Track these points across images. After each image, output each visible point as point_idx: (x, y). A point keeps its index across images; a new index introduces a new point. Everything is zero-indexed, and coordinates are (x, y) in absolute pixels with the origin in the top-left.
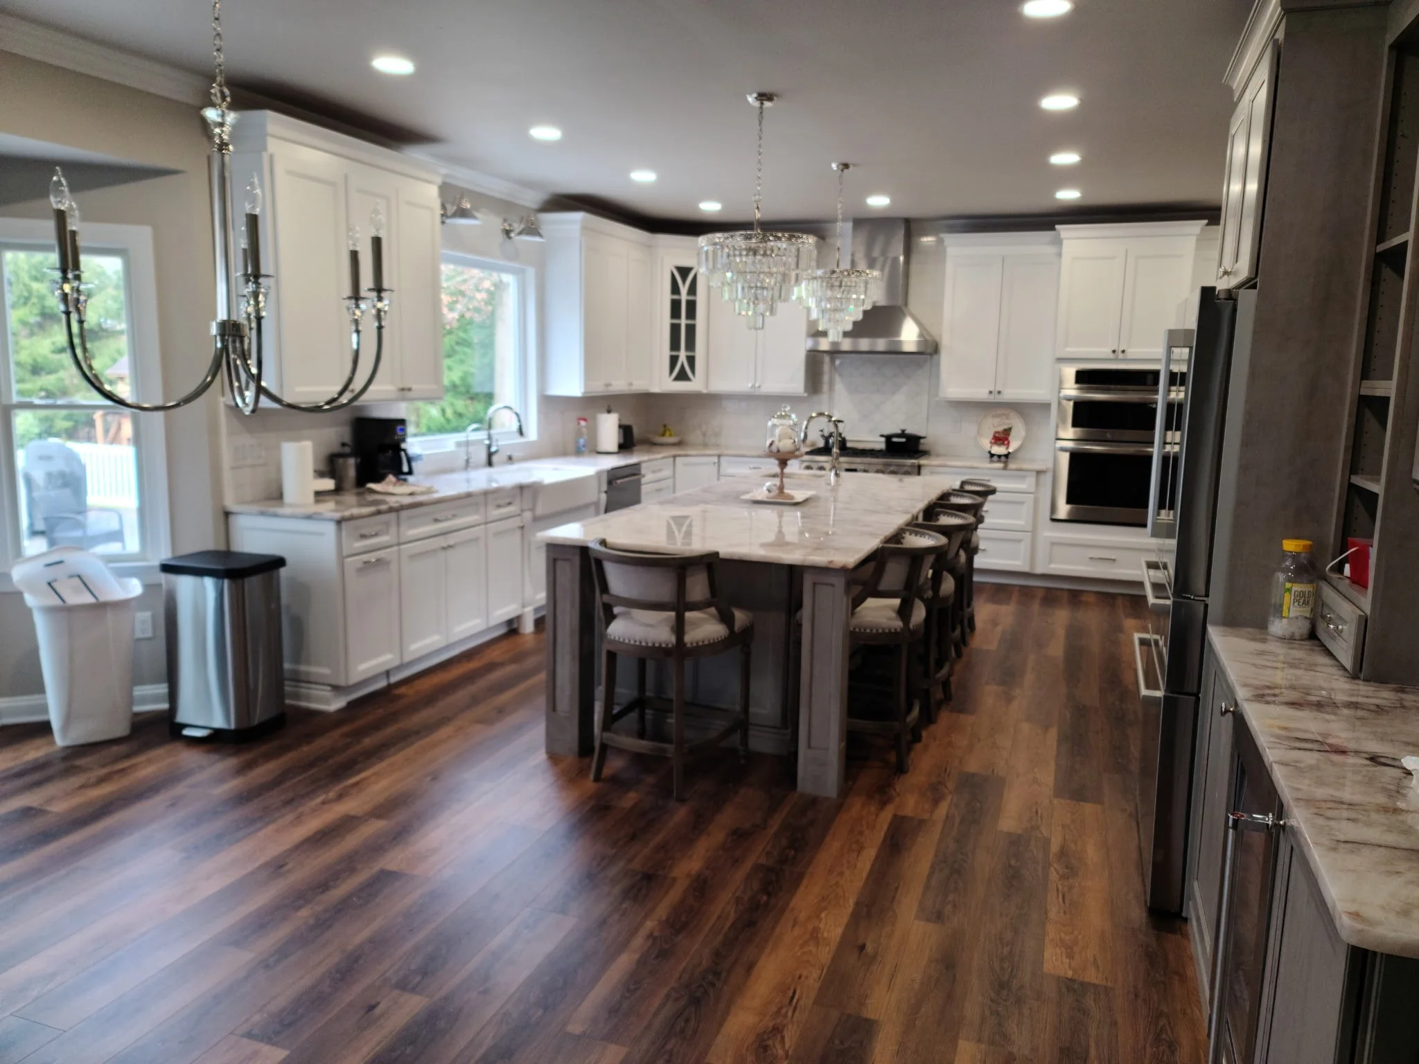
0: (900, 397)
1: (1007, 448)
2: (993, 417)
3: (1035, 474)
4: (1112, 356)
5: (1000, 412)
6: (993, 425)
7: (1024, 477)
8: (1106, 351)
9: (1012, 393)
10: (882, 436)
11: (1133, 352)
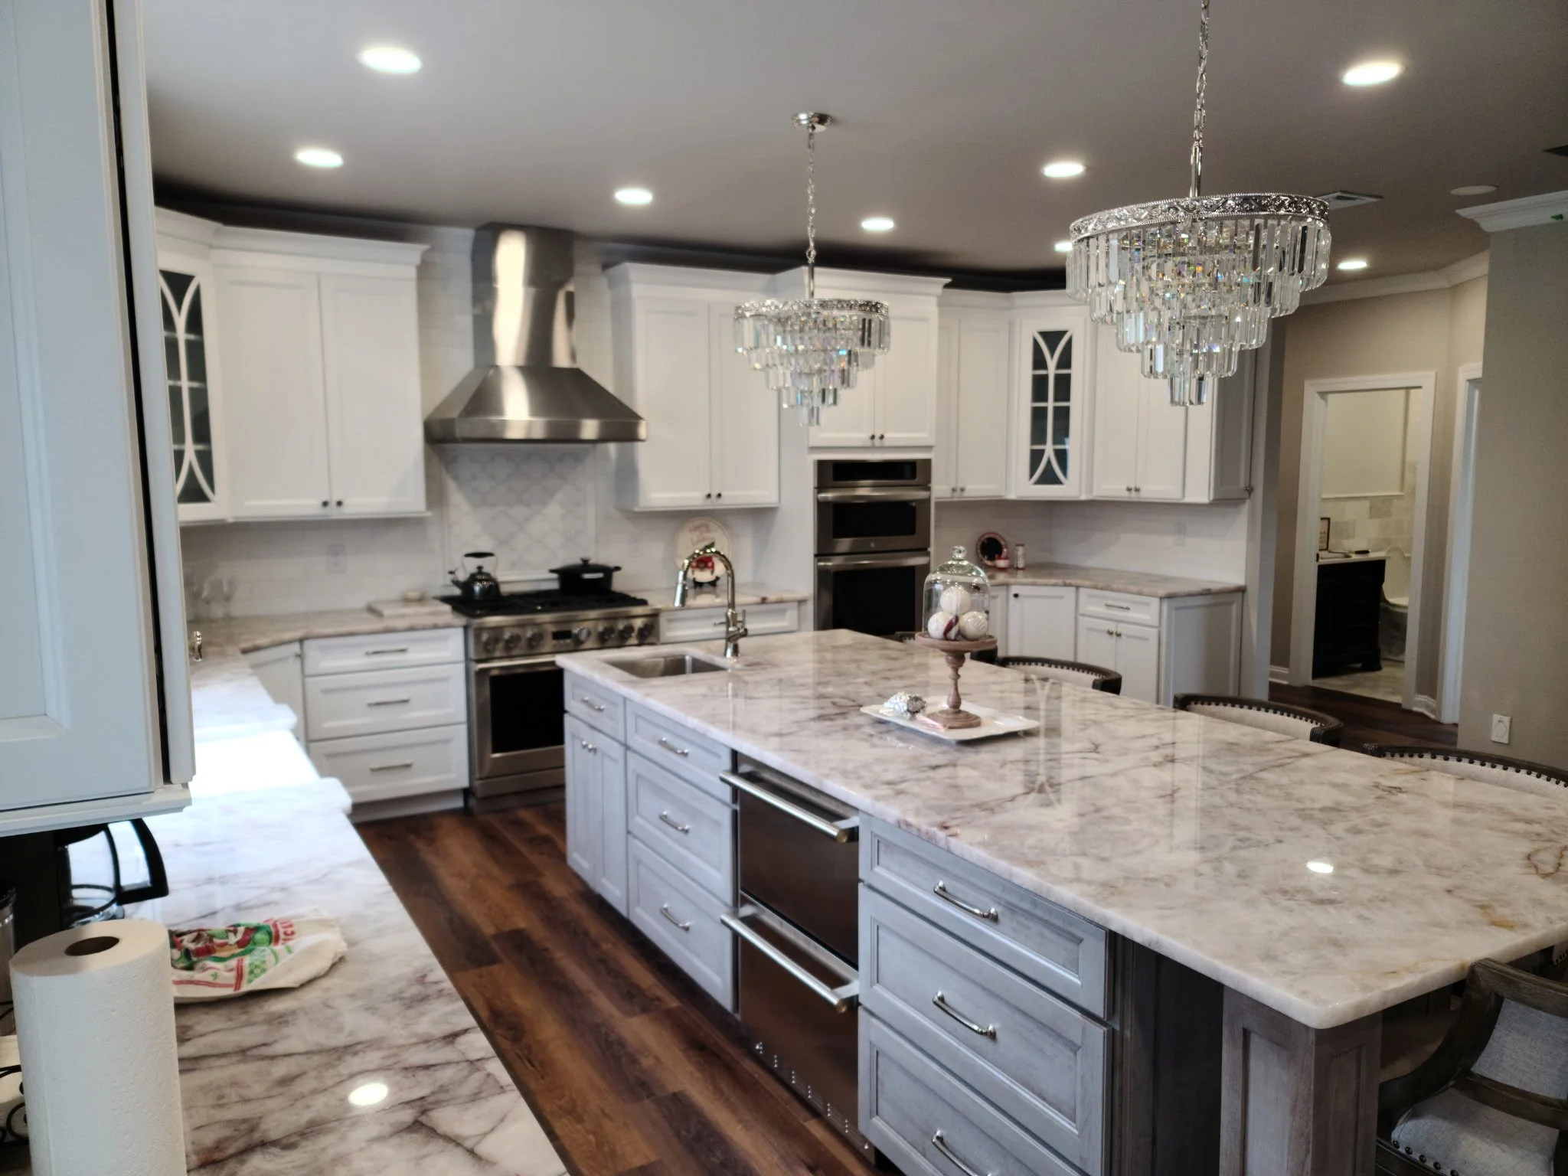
0: (553, 510)
1: (712, 572)
2: (690, 531)
3: (796, 604)
4: (869, 443)
5: (697, 522)
6: (689, 543)
7: (784, 611)
8: (861, 437)
9: (736, 496)
10: (552, 571)
11: (893, 437)
